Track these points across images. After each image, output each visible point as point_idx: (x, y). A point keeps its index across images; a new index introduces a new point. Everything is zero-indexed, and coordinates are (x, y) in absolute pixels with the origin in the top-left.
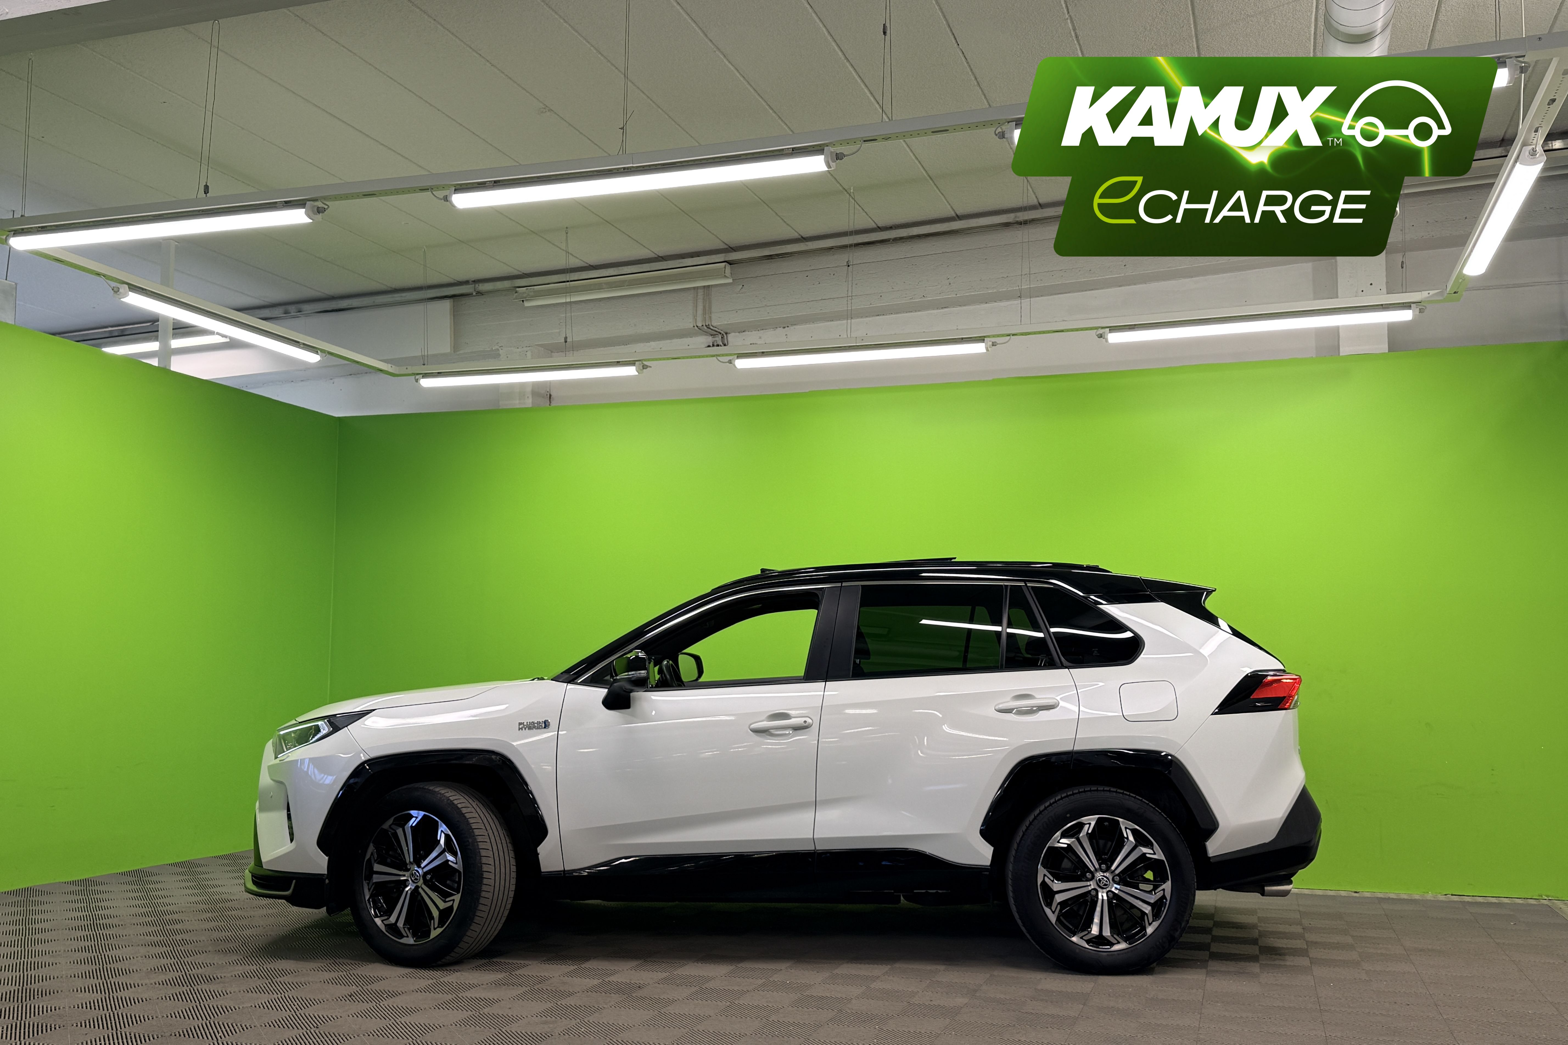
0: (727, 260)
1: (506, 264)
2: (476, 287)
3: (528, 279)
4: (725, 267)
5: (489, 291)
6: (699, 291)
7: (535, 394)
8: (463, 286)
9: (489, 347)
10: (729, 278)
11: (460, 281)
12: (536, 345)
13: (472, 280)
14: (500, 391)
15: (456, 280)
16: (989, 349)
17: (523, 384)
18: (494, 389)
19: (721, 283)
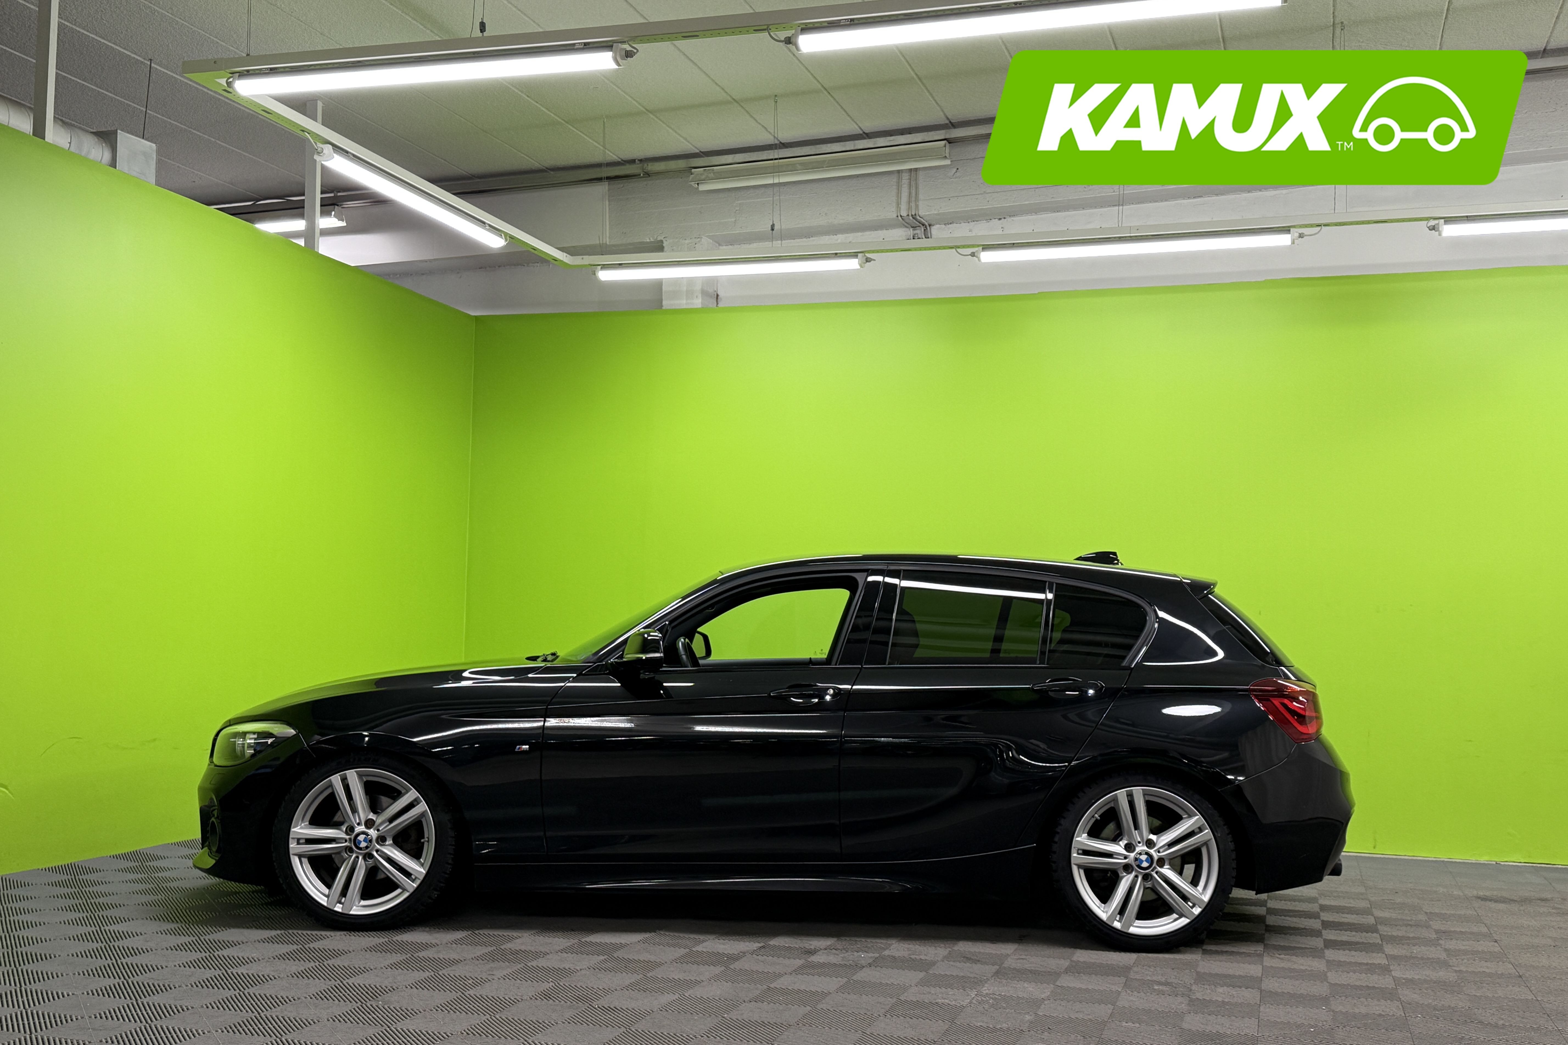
0: (947, 137)
1: (686, 139)
2: (645, 167)
3: (706, 158)
4: (945, 146)
5: (658, 173)
6: (903, 174)
7: (704, 293)
8: (628, 166)
9: (651, 239)
10: (947, 159)
11: (624, 160)
12: (706, 236)
13: (640, 158)
14: (664, 288)
15: (621, 159)
16: (1295, 241)
17: (692, 280)
18: (657, 284)
19: (938, 165)
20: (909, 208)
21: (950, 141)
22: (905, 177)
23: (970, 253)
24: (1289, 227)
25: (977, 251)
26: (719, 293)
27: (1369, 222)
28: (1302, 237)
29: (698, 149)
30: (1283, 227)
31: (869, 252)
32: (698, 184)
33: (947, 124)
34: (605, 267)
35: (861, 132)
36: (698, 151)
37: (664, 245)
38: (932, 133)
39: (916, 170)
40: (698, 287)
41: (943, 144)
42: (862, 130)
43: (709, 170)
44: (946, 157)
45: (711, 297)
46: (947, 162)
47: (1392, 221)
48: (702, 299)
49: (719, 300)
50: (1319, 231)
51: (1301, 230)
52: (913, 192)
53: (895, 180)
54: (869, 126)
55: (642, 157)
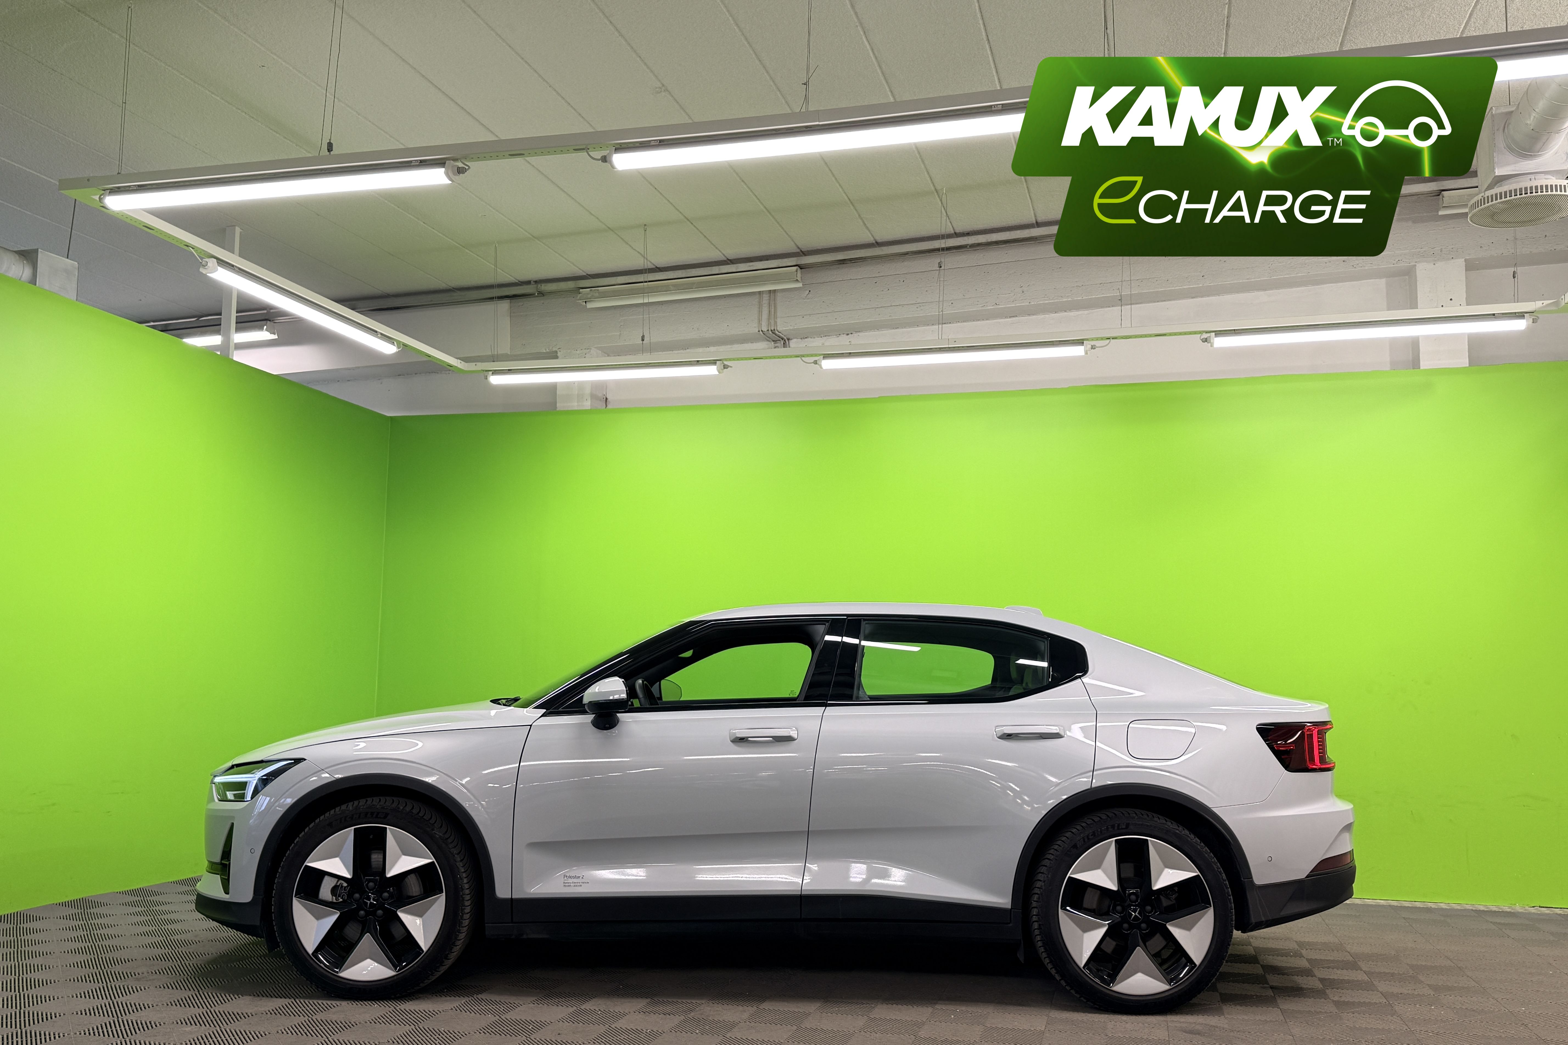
0: (799, 263)
1: (573, 263)
2: (538, 287)
3: (592, 280)
4: (797, 271)
5: (551, 293)
6: (764, 295)
7: (593, 397)
8: (525, 287)
9: (547, 349)
10: (799, 282)
11: (521, 281)
12: (595, 348)
13: (535, 280)
14: (558, 393)
15: (518, 280)
16: (1088, 352)
17: (581, 385)
18: (552, 389)
19: (792, 287)
20: (769, 324)
21: (801, 267)
22: (766, 297)
23: (813, 361)
24: (1083, 340)
25: (819, 360)
26: (607, 397)
27: (1150, 336)
28: (1094, 349)
29: (585, 272)
30: (1078, 340)
31: (726, 360)
32: (586, 302)
33: (798, 252)
34: (495, 372)
35: (725, 259)
36: (585, 274)
37: (559, 354)
38: (786, 260)
39: (775, 291)
40: (588, 391)
41: (797, 269)
42: (726, 257)
43: (595, 290)
44: (797, 280)
45: (600, 400)
46: (800, 285)
47: (1171, 334)
48: (591, 402)
49: (607, 403)
50: (1108, 344)
51: (1093, 343)
52: (773, 310)
53: (757, 300)
54: (731, 253)
55: (537, 279)
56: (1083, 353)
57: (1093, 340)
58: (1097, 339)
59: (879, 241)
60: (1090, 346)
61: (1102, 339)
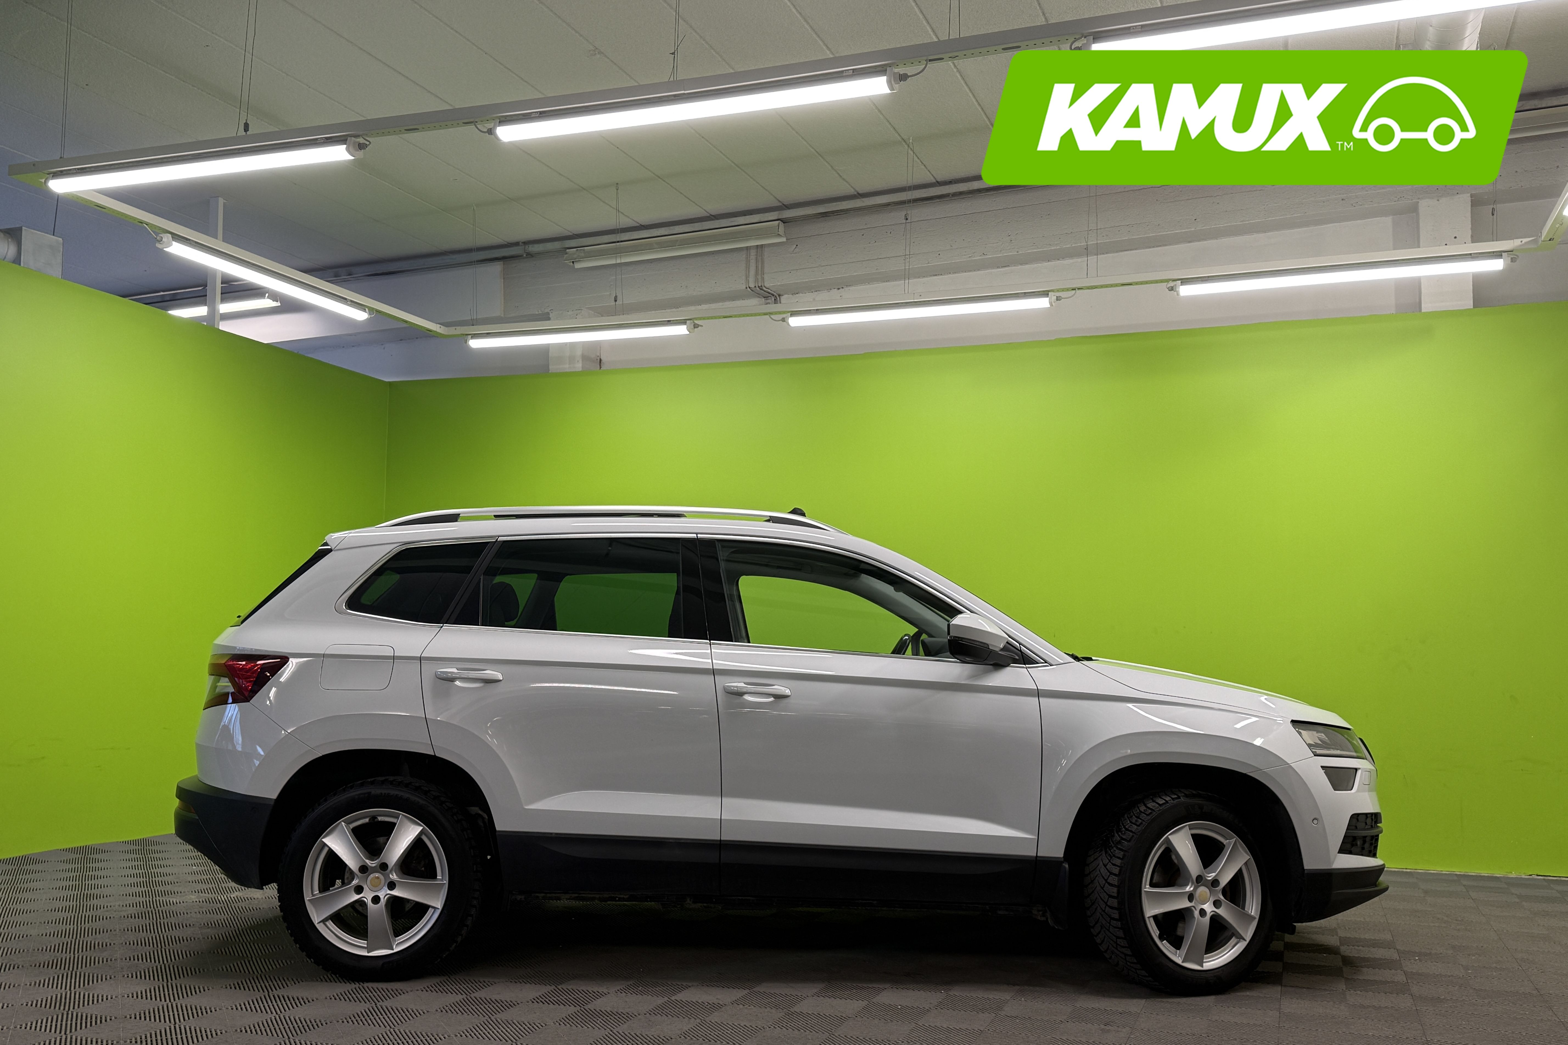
0: (781, 218)
1: (556, 224)
2: (526, 248)
3: (579, 240)
5: (539, 253)
6: (752, 251)
7: (585, 358)
8: (514, 248)
9: (539, 311)
10: (783, 237)
11: (510, 242)
12: (586, 308)
13: (523, 241)
14: (550, 354)
15: (506, 242)
16: (1053, 304)
17: (573, 345)
18: (544, 352)
19: (775, 242)
20: (756, 280)
21: (784, 221)
22: (753, 253)
23: (780, 319)
24: (1049, 291)
25: (786, 317)
26: (602, 358)
27: (1116, 285)
28: (1059, 300)
29: (571, 232)
30: (1044, 291)
31: (696, 319)
32: (573, 262)
33: (781, 206)
34: (475, 336)
35: (708, 215)
36: (571, 234)
37: (550, 316)
38: (767, 214)
39: (760, 246)
40: (579, 353)
41: (779, 224)
42: (708, 212)
43: (580, 250)
44: (779, 234)
45: (593, 362)
46: (784, 240)
47: (1137, 283)
48: (584, 363)
49: (602, 364)
50: (1075, 294)
51: (1058, 294)
52: (760, 265)
53: (744, 256)
54: (714, 208)
55: (525, 240)
56: (1048, 306)
57: (1058, 291)
58: (1063, 290)
59: (860, 192)
60: (1055, 297)
61: (1068, 290)
